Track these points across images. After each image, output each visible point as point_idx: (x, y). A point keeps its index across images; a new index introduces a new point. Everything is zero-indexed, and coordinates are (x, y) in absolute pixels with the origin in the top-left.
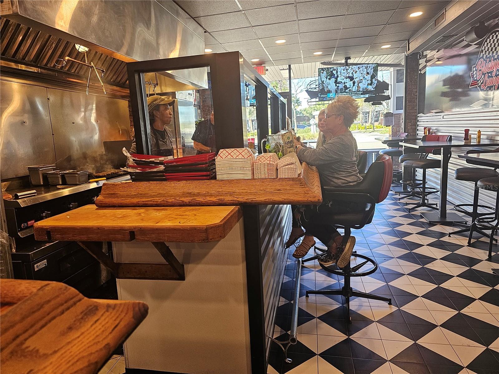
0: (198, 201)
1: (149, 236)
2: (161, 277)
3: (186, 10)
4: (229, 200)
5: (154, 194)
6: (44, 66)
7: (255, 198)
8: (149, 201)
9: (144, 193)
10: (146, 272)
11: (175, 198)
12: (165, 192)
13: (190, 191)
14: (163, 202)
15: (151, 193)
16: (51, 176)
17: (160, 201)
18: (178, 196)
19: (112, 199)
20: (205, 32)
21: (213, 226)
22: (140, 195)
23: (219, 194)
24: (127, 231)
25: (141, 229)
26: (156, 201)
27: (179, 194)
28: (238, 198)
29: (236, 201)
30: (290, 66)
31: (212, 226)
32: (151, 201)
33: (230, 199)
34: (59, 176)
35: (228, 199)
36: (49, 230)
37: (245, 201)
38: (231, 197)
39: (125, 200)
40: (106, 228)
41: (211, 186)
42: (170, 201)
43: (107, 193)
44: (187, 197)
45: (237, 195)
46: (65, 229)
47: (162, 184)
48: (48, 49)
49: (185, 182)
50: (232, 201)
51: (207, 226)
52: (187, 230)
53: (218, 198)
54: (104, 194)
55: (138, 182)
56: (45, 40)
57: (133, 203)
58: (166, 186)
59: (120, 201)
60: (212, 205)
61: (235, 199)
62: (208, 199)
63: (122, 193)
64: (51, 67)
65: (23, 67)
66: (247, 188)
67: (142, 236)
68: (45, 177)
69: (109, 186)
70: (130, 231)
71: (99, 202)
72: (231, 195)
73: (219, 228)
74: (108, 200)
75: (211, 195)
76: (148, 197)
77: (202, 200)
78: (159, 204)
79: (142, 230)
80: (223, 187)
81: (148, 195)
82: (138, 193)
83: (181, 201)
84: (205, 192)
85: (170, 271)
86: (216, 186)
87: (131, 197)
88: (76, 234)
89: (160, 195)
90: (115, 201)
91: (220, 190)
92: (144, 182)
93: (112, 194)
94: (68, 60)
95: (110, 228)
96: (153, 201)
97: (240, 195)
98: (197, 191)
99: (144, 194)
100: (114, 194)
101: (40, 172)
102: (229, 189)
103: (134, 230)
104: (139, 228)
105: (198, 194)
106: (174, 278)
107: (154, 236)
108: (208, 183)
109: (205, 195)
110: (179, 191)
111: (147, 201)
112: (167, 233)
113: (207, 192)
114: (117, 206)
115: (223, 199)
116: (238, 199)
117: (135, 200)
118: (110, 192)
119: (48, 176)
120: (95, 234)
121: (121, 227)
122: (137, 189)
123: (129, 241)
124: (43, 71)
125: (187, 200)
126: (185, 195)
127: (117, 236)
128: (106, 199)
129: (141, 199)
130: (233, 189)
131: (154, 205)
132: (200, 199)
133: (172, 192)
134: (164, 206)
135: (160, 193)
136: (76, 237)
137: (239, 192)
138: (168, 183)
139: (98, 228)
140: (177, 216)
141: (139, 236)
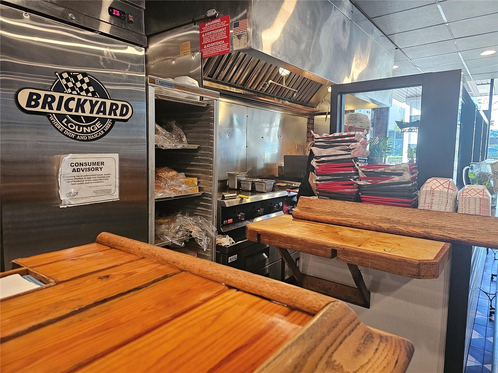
0: (399, 229)
1: (351, 258)
2: (345, 298)
3: (381, 29)
4: (437, 235)
5: (349, 214)
6: (249, 88)
7: (474, 238)
8: (343, 220)
9: (338, 211)
10: (330, 289)
11: (372, 222)
12: (360, 214)
13: (388, 217)
14: (358, 224)
15: (345, 212)
16: (243, 182)
17: (355, 222)
18: (376, 220)
19: (308, 213)
20: (396, 49)
21: (427, 263)
22: (335, 214)
23: (424, 226)
24: (329, 249)
25: (344, 249)
26: (351, 221)
27: (376, 218)
28: (450, 234)
29: (446, 237)
30: (492, 80)
31: (425, 261)
32: (346, 221)
33: (439, 234)
34: (250, 183)
35: (436, 232)
36: (259, 233)
37: (459, 238)
38: (440, 231)
39: (321, 216)
40: (309, 242)
41: (414, 215)
42: (367, 224)
43: (303, 206)
44: (385, 223)
45: (448, 230)
46: (273, 235)
47: (358, 205)
48: (254, 74)
49: (384, 206)
50: (442, 237)
51: (419, 260)
52: (395, 260)
53: (423, 230)
54: (300, 207)
55: (333, 200)
56: (254, 66)
57: (327, 220)
58: (362, 208)
59: (315, 216)
60: (415, 236)
61: (446, 234)
62: (411, 229)
63: (316, 208)
64: (254, 89)
65: (234, 90)
66: (463, 224)
67: (344, 257)
68: (239, 183)
69: (305, 200)
70: (332, 248)
71: (296, 213)
72: (440, 229)
73: (433, 266)
74: (304, 214)
75: (414, 226)
76: (342, 216)
77: (403, 229)
78: (354, 225)
79: (345, 251)
80: (430, 218)
81: (343, 214)
82: (333, 211)
83: (378, 226)
84: (406, 221)
85: (355, 295)
86: (420, 216)
87: (326, 214)
88: (281, 241)
89: (355, 216)
90: (310, 215)
91: (426, 221)
92: (339, 201)
93: (307, 208)
94: (271, 83)
95: (313, 242)
96: (348, 221)
97: (453, 231)
98: (396, 218)
99: (339, 213)
100: (309, 208)
101: (236, 178)
102: (438, 222)
103: (336, 249)
104: (343, 248)
105: (398, 222)
106: (359, 303)
107: (357, 259)
108: (411, 212)
109: (406, 224)
110: (376, 215)
111: (341, 220)
112: (371, 259)
113: (409, 221)
114: (311, 220)
115: (430, 232)
116: (450, 236)
117: (330, 218)
118: (305, 206)
119: (241, 182)
120: (299, 245)
121: (323, 243)
122: (331, 206)
123: (330, 258)
124: (247, 92)
125: (385, 226)
126: (382, 220)
127: (319, 251)
128: (302, 212)
129: (336, 217)
130: (442, 222)
131: (348, 226)
132: (401, 228)
133: (368, 216)
134: (358, 228)
135: (355, 214)
136: (282, 244)
137: (450, 228)
138: (365, 205)
139: (302, 240)
140: (377, 241)
141: (341, 256)
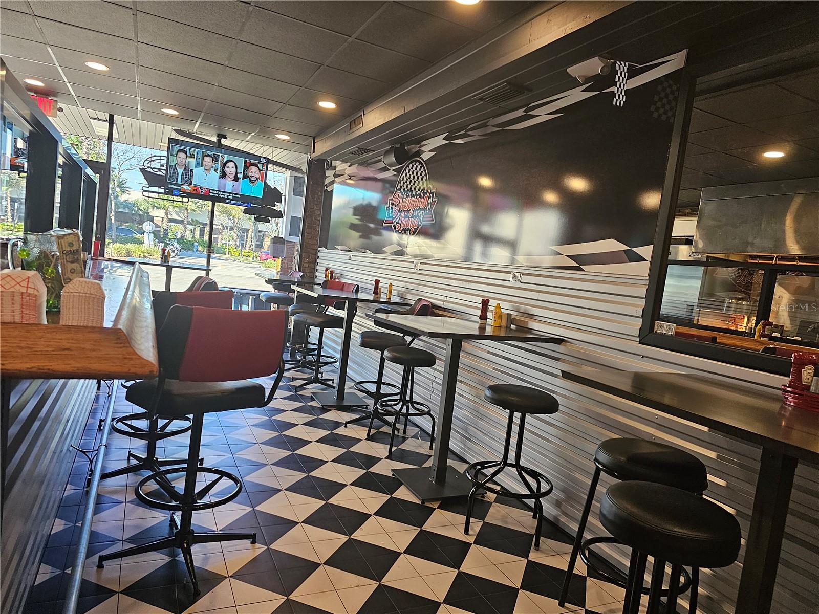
30: (112, 117)
